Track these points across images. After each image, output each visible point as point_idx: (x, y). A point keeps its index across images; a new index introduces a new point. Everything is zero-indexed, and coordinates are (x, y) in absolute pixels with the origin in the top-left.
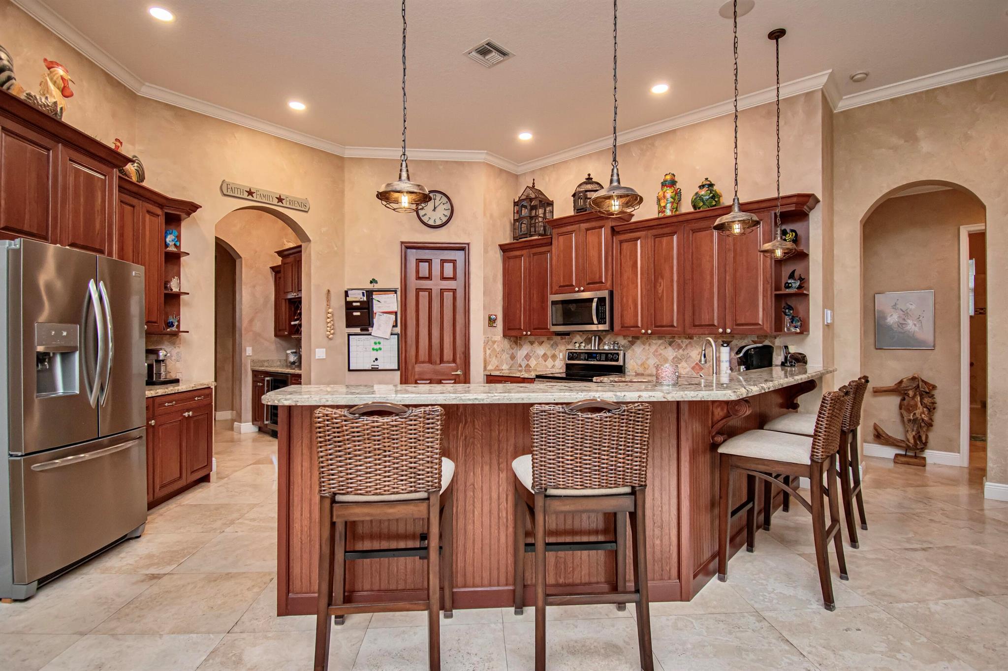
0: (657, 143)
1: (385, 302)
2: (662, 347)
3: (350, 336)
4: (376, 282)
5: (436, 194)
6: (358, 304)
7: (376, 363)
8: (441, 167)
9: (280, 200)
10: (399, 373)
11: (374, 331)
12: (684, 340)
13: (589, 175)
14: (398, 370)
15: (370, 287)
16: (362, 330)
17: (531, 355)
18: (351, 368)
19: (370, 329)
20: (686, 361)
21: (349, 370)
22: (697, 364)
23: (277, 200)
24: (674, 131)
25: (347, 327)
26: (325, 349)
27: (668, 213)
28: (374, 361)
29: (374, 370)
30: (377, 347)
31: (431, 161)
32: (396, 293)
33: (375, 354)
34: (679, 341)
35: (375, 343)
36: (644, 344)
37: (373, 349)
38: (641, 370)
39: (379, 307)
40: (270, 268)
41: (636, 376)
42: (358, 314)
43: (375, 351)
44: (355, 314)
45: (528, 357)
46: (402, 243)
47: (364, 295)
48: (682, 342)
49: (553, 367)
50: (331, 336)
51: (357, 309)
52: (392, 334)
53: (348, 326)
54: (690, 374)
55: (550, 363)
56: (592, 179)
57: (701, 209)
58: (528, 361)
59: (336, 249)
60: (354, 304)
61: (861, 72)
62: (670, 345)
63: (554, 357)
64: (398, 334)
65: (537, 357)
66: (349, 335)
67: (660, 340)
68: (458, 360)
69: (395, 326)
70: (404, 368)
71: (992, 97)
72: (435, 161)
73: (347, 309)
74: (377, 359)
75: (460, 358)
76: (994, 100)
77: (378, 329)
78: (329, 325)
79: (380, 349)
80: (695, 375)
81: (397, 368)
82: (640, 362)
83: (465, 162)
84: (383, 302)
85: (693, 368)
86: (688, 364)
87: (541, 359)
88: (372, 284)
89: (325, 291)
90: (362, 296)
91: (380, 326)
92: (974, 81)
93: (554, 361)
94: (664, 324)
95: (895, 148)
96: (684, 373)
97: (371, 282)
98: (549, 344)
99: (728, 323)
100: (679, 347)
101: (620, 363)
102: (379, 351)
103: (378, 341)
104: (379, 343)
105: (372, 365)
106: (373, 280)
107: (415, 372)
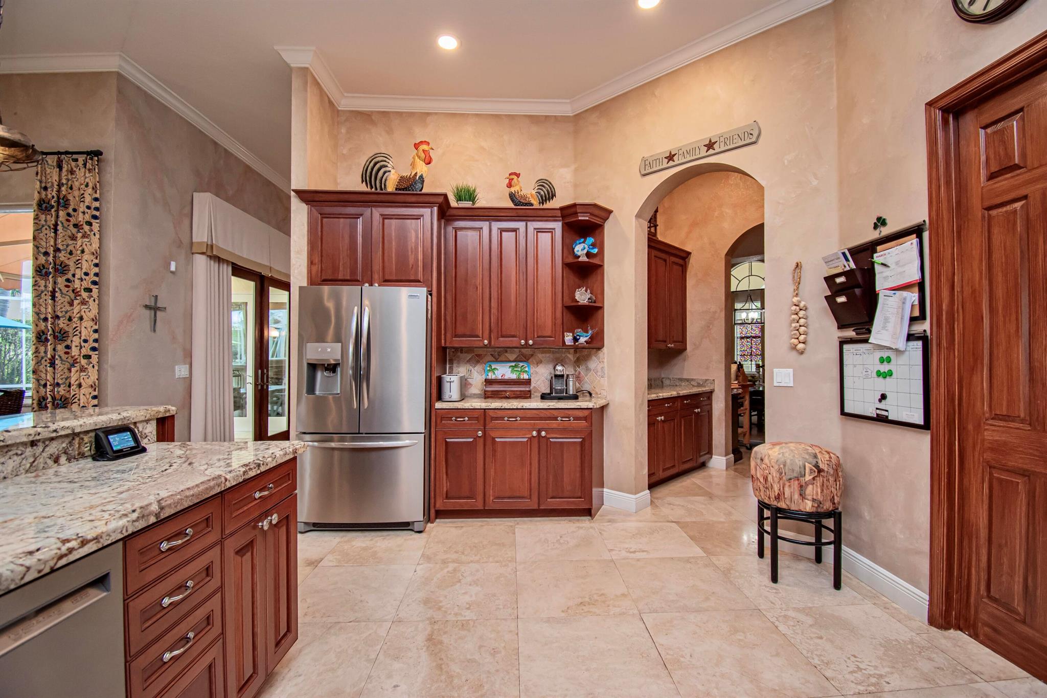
1: (897, 263)
3: (843, 346)
4: (885, 223)
6: (843, 279)
7: (882, 405)
9: (710, 146)
10: (928, 437)
11: (875, 332)
14: (926, 426)
15: (871, 236)
16: (857, 331)
18: (846, 409)
21: (843, 414)
23: (706, 148)
25: (837, 328)
26: (791, 371)
28: (880, 400)
29: (882, 419)
30: (884, 368)
33: (881, 385)
35: (882, 361)
37: (879, 374)
39: (886, 278)
42: (845, 299)
43: (881, 378)
44: (839, 300)
46: (930, 105)
47: (847, 260)
50: (801, 346)
51: (840, 289)
52: (911, 338)
60: (838, 281)
64: (922, 338)
66: (841, 342)
69: (919, 318)
74: (883, 397)
77: (884, 328)
79: (889, 374)
81: (922, 421)
84: (892, 266)
88: (878, 231)
89: (792, 266)
90: (845, 263)
91: (886, 319)
102: (888, 377)
103: (885, 354)
104: (889, 360)
105: (877, 409)
106: (879, 219)
107: (983, 440)
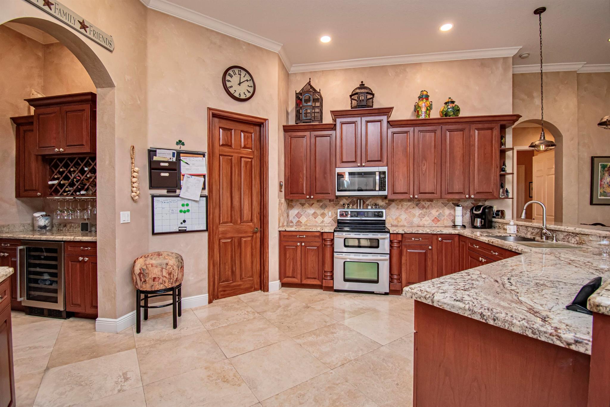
0: (408, 70)
1: (193, 164)
2: (411, 207)
3: (155, 198)
4: (183, 144)
5: (242, 70)
6: (167, 164)
7: (183, 225)
8: (244, 47)
9: (84, 26)
10: (206, 234)
11: (182, 193)
12: (427, 203)
13: (362, 82)
14: (207, 230)
15: (178, 147)
16: (168, 192)
17: (302, 213)
18: (156, 231)
19: (178, 191)
20: (428, 216)
21: (154, 233)
22: (435, 218)
23: (80, 25)
24: (420, 64)
25: (150, 189)
26: (129, 213)
27: (423, 117)
28: (182, 223)
29: (181, 232)
30: (186, 208)
31: (235, 39)
32: (204, 156)
33: (183, 216)
34: (423, 203)
36: (398, 205)
37: (181, 211)
38: (395, 223)
39: (187, 169)
40: (11, 118)
41: (391, 227)
42: (167, 174)
43: (183, 214)
44: (163, 174)
45: (298, 215)
46: (209, 109)
47: (173, 156)
48: (425, 204)
49: (323, 222)
50: (137, 197)
51: (165, 169)
52: (201, 196)
53: (151, 187)
54: (431, 224)
55: (319, 219)
56: (364, 85)
57: (451, 117)
58: (299, 218)
59: (139, 102)
60: (162, 164)
61: (527, 53)
62: (417, 205)
63: (323, 215)
64: (206, 197)
65: (307, 216)
66: (153, 197)
67: (410, 202)
68: (255, 220)
69: (204, 188)
70: (211, 229)
71: (566, 82)
72: (239, 40)
73: (151, 169)
74: (184, 221)
75: (257, 218)
76: (567, 83)
77: (187, 191)
78: (135, 185)
79: (188, 211)
80: (434, 225)
81: (205, 229)
82: (394, 218)
83: (264, 49)
84: (191, 165)
85: (433, 221)
86: (429, 218)
87: (311, 217)
88: (179, 146)
89: (129, 147)
90: (172, 157)
91: (188, 187)
92: (558, 72)
93: (323, 218)
94: (427, 192)
95: (523, 100)
96: (426, 224)
97: (177, 143)
98: (319, 205)
99: (471, 192)
100: (424, 207)
101: (384, 218)
102: (187, 212)
103: (186, 202)
104: (187, 205)
105: (179, 227)
106: (180, 141)
107: (219, 231)
